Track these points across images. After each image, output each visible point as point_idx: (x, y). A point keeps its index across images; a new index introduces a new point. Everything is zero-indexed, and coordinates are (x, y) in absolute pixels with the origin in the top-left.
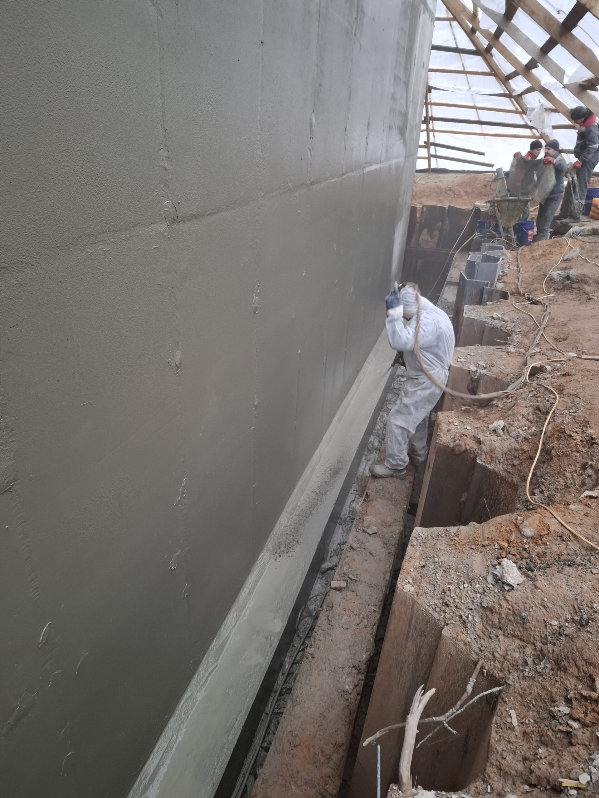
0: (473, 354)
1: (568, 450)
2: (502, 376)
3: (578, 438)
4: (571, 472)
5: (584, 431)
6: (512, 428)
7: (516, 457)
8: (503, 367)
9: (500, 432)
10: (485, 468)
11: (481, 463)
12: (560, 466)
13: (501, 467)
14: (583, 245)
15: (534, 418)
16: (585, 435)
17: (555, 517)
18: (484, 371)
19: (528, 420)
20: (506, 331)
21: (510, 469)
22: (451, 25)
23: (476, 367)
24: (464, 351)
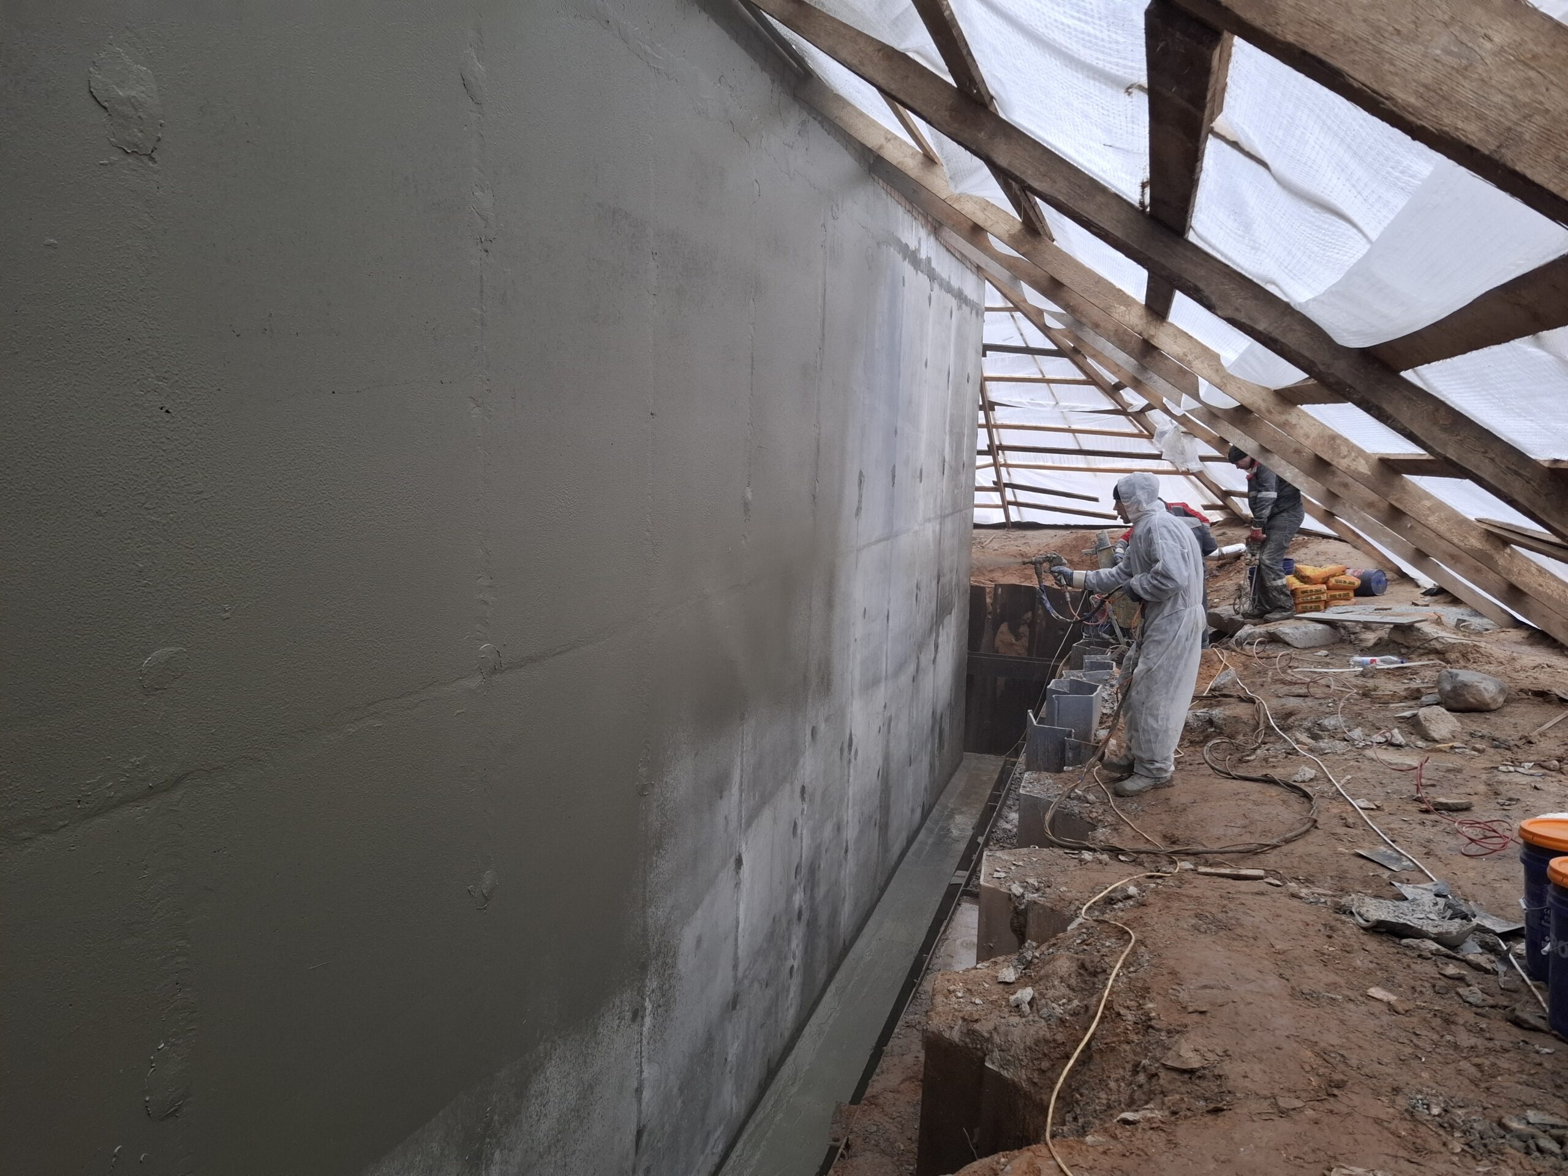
0: (1021, 863)
1: (1115, 1039)
2: (1061, 904)
3: (1130, 1017)
4: (1117, 1080)
5: (1140, 1005)
6: (1043, 1001)
7: (1045, 1055)
8: (1063, 889)
9: (1026, 1008)
10: (999, 1076)
11: (990, 1066)
12: (1103, 1070)
13: (1023, 1074)
14: (1248, 663)
15: (1078, 983)
16: (1140, 1012)
17: (1053, 1157)
18: (1036, 895)
19: (1069, 986)
20: (1090, 820)
21: (1036, 1077)
22: (1012, 316)
23: (1022, 887)
24: (1006, 858)
